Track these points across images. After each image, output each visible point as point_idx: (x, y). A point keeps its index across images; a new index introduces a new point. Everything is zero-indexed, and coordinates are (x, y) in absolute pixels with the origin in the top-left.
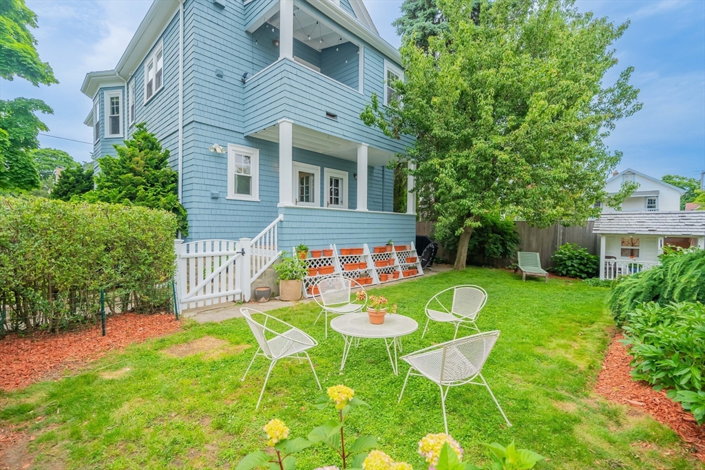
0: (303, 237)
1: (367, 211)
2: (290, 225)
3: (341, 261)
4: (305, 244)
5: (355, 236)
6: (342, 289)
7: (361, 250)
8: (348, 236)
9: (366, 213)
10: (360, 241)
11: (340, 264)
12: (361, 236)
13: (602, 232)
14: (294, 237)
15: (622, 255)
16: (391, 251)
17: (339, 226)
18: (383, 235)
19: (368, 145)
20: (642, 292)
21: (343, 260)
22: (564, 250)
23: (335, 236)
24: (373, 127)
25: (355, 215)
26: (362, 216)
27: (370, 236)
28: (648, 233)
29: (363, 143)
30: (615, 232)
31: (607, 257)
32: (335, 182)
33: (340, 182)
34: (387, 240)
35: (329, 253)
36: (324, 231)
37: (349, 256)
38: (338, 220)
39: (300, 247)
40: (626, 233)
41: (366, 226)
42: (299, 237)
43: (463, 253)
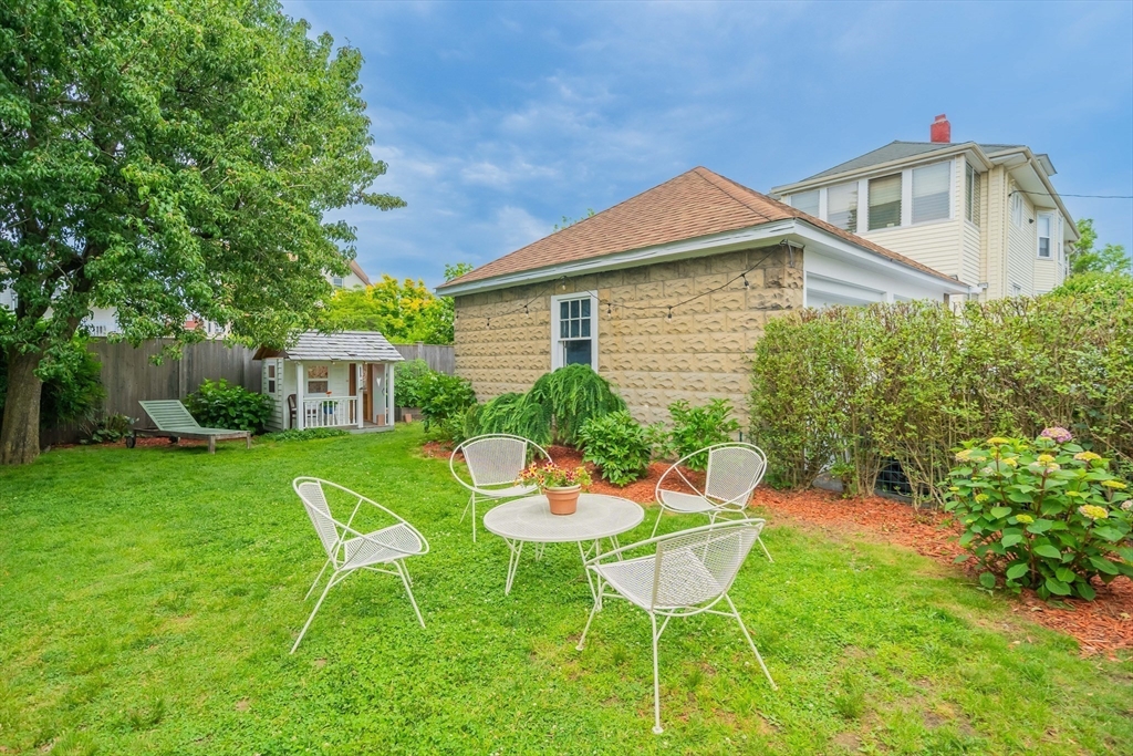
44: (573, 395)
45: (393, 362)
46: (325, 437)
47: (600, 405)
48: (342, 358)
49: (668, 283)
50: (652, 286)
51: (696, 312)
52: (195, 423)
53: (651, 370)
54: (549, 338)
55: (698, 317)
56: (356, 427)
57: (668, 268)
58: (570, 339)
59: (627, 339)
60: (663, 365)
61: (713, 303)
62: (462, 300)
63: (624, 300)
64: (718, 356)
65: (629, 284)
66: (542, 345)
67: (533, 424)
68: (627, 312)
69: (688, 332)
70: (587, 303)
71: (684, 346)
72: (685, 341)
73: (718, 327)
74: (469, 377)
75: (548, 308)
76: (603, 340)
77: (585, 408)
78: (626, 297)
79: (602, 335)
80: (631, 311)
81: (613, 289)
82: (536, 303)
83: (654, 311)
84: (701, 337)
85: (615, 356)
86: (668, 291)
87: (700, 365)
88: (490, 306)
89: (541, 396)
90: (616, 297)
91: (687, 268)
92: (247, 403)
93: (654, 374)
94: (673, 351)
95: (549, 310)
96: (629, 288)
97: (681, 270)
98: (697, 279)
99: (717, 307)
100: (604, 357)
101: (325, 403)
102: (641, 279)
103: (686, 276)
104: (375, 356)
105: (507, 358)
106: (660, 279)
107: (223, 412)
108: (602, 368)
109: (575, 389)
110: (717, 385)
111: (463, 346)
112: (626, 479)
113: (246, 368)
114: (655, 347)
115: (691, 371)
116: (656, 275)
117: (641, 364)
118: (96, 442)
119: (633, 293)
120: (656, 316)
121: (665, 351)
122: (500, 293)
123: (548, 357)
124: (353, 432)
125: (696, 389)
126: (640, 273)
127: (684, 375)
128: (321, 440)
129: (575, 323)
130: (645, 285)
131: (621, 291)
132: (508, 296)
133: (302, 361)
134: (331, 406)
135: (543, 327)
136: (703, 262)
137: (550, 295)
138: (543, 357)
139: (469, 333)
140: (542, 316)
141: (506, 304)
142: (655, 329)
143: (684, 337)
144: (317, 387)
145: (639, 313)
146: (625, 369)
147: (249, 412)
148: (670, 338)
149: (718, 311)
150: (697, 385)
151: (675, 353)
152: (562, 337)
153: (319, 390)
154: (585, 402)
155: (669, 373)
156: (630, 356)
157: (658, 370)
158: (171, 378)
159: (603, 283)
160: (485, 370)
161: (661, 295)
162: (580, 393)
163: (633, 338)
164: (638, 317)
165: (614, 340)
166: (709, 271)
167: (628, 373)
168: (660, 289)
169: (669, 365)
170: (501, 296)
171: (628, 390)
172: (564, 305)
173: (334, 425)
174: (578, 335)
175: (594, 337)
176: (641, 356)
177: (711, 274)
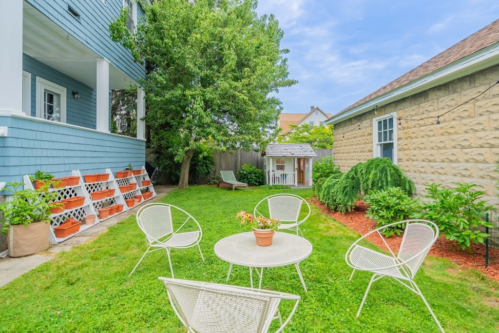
0: (38, 161)
1: (109, 132)
2: (19, 143)
3: (87, 189)
4: (45, 170)
5: (98, 160)
6: (95, 223)
7: (106, 176)
8: (92, 160)
9: (108, 135)
10: (103, 166)
11: (87, 192)
12: (103, 160)
13: (272, 155)
14: (25, 161)
15: (277, 169)
16: (131, 175)
17: (83, 148)
18: (122, 160)
19: (110, 62)
20: (347, 186)
21: (90, 189)
22: (246, 168)
23: (78, 160)
24: (119, 44)
25: (95, 136)
26: (102, 137)
27: (112, 160)
28: (291, 155)
29: (105, 58)
30: (277, 155)
31: (273, 171)
32: (50, 97)
33: (55, 98)
34: (126, 165)
35: (75, 181)
36: (66, 153)
37: (96, 183)
38: (81, 141)
39: (38, 174)
40: (282, 155)
41: (108, 149)
42: (32, 161)
43: (186, 174)
44: (371, 176)
45: (311, 157)
46: (279, 189)
47: (389, 183)
48: (287, 155)
49: (441, 99)
50: (429, 103)
51: (463, 118)
52: (235, 179)
53: (430, 161)
54: (372, 143)
55: (464, 121)
56: (294, 186)
57: (440, 89)
58: (383, 142)
59: (414, 140)
60: (439, 158)
61: (477, 109)
62: (337, 126)
63: (412, 116)
64: (482, 150)
65: (415, 104)
66: (369, 147)
67: (346, 191)
68: (414, 123)
69: (456, 133)
70: (391, 120)
71: (453, 144)
72: (454, 140)
73: (481, 127)
74: (339, 165)
75: (371, 126)
76: (400, 142)
77: (378, 184)
78: (413, 113)
79: (399, 139)
80: (416, 122)
81: (406, 110)
82: (365, 123)
83: (431, 120)
84: (467, 136)
85: (407, 152)
86: (441, 105)
87: (466, 157)
88: (347, 127)
89: (353, 175)
90: (407, 114)
91: (454, 86)
92: (255, 173)
93: (432, 164)
94: (445, 148)
95: (372, 126)
96: (414, 107)
97: (451, 88)
98: (463, 93)
99: (480, 112)
100: (401, 153)
101: (283, 174)
102: (422, 100)
103: (454, 92)
104: (302, 154)
105: (354, 154)
106: (436, 97)
107: (247, 176)
108: (400, 160)
109: (373, 172)
110: (481, 173)
111: (337, 149)
112: (392, 233)
113: (259, 159)
114: (432, 145)
115: (459, 162)
116: (432, 96)
117: (423, 157)
118: (211, 184)
119: (417, 110)
120: (433, 124)
121: (439, 148)
122: (350, 120)
123: (372, 153)
124: (292, 188)
125: (464, 176)
126: (421, 96)
127: (454, 165)
128: (277, 190)
129: (385, 133)
130: (425, 104)
131: (409, 110)
132: (354, 121)
133: (271, 157)
134: (286, 176)
135: (369, 137)
136: (468, 79)
137: (372, 118)
138: (369, 153)
139: (339, 142)
140: (369, 131)
141: (353, 126)
142: (432, 133)
143: (453, 137)
144: (281, 168)
145: (421, 122)
146: (413, 160)
147: (256, 176)
148: (443, 138)
149: (481, 115)
150: (465, 173)
151: (447, 149)
152: (379, 142)
153: (281, 169)
154: (378, 180)
155: (442, 164)
156: (415, 152)
157: (435, 161)
158: (235, 163)
159: (399, 107)
160: (345, 161)
161: (436, 109)
162: (376, 174)
163: (418, 140)
164: (421, 126)
165: (406, 141)
166: (473, 85)
167: (415, 163)
168: (435, 105)
169: (442, 157)
170: (351, 122)
171: (415, 174)
172: (380, 123)
173: (285, 184)
174: (387, 140)
175: (395, 141)
176: (423, 151)
177: (475, 87)
